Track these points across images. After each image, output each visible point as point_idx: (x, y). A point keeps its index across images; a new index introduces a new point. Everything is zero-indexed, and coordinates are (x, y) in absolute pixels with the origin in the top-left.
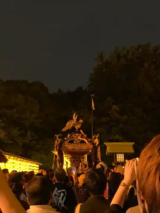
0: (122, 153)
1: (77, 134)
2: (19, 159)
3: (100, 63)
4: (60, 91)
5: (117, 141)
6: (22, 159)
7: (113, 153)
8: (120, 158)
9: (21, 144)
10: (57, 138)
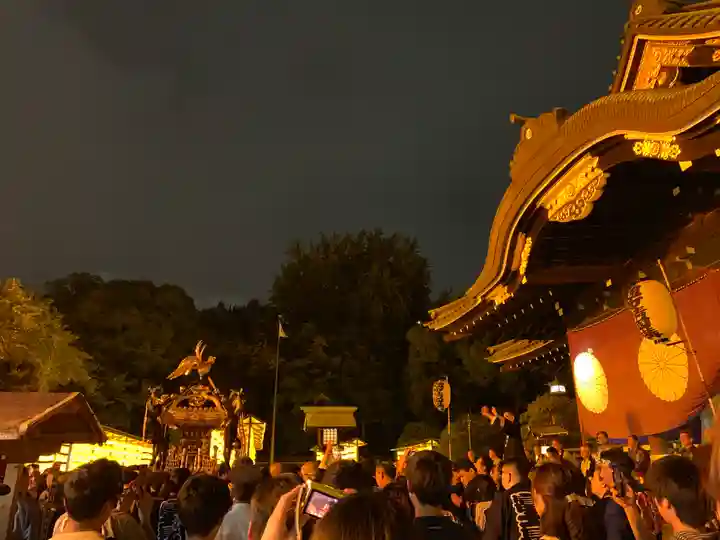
0: (333, 428)
1: (200, 387)
2: (124, 438)
3: (295, 261)
4: (221, 305)
5: (321, 403)
6: (129, 439)
7: (316, 428)
8: (330, 436)
9: (129, 407)
10: (152, 395)
